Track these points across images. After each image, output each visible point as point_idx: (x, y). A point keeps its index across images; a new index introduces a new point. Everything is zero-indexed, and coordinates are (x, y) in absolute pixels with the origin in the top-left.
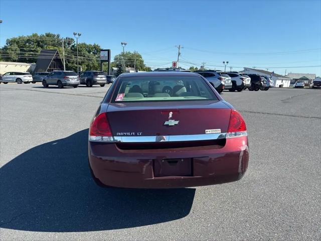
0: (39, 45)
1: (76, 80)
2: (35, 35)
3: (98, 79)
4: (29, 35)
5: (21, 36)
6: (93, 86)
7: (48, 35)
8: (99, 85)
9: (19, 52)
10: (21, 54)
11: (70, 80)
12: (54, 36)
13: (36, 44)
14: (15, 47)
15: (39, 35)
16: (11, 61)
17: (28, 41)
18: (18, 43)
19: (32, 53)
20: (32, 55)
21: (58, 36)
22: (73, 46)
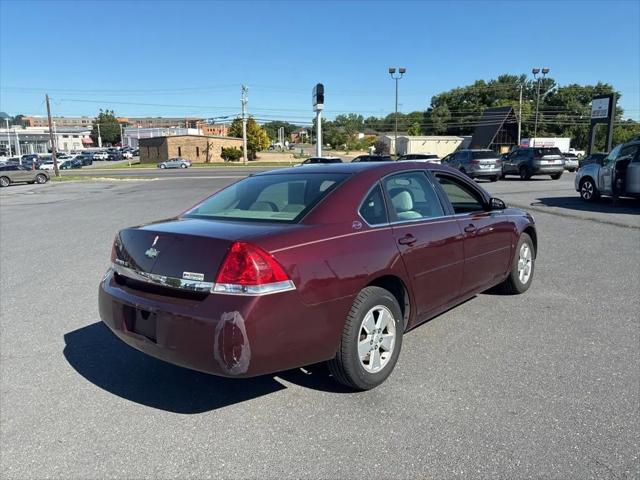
0: (484, 102)
1: (493, 166)
2: (479, 84)
3: (543, 163)
4: (469, 85)
5: (455, 88)
6: (533, 177)
7: (503, 80)
8: (549, 177)
9: (450, 118)
10: (452, 121)
11: (481, 167)
12: (515, 78)
13: (480, 99)
14: (444, 109)
15: (486, 83)
16: (435, 134)
17: (467, 95)
18: (449, 101)
19: (470, 117)
20: (471, 120)
21: (523, 78)
22: (550, 94)
